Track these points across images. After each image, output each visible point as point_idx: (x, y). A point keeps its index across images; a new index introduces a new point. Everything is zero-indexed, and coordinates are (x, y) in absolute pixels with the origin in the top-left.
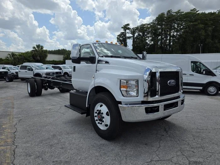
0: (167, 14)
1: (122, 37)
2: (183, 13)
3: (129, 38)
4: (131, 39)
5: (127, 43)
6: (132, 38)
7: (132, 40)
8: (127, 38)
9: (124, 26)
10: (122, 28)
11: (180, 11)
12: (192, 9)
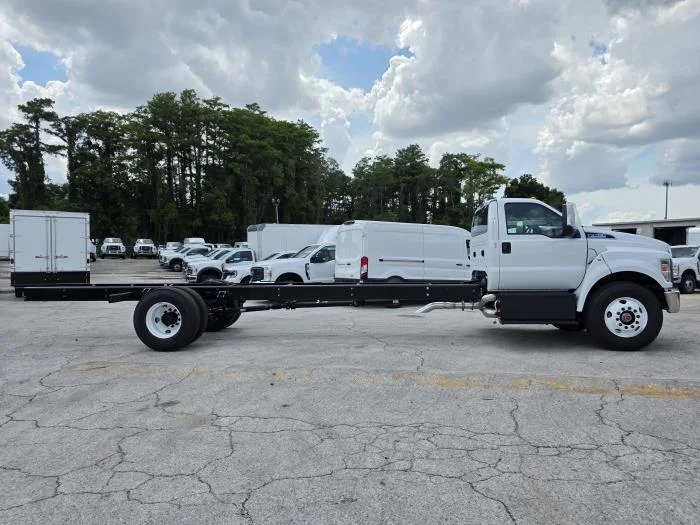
0: (183, 100)
1: (22, 143)
2: (226, 109)
3: (53, 149)
4: (63, 155)
5: (46, 168)
6: (65, 152)
7: (65, 161)
8: (43, 150)
9: (28, 103)
10: (21, 108)
11: (219, 101)
12: (251, 103)
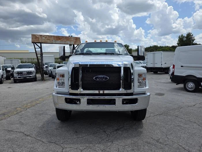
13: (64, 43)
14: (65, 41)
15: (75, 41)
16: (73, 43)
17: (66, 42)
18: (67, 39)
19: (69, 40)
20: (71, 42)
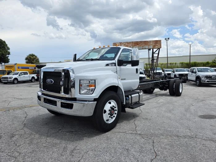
13: (142, 48)
14: (143, 45)
15: (154, 44)
16: (151, 47)
17: (144, 47)
18: (145, 44)
19: (147, 44)
20: (149, 46)
